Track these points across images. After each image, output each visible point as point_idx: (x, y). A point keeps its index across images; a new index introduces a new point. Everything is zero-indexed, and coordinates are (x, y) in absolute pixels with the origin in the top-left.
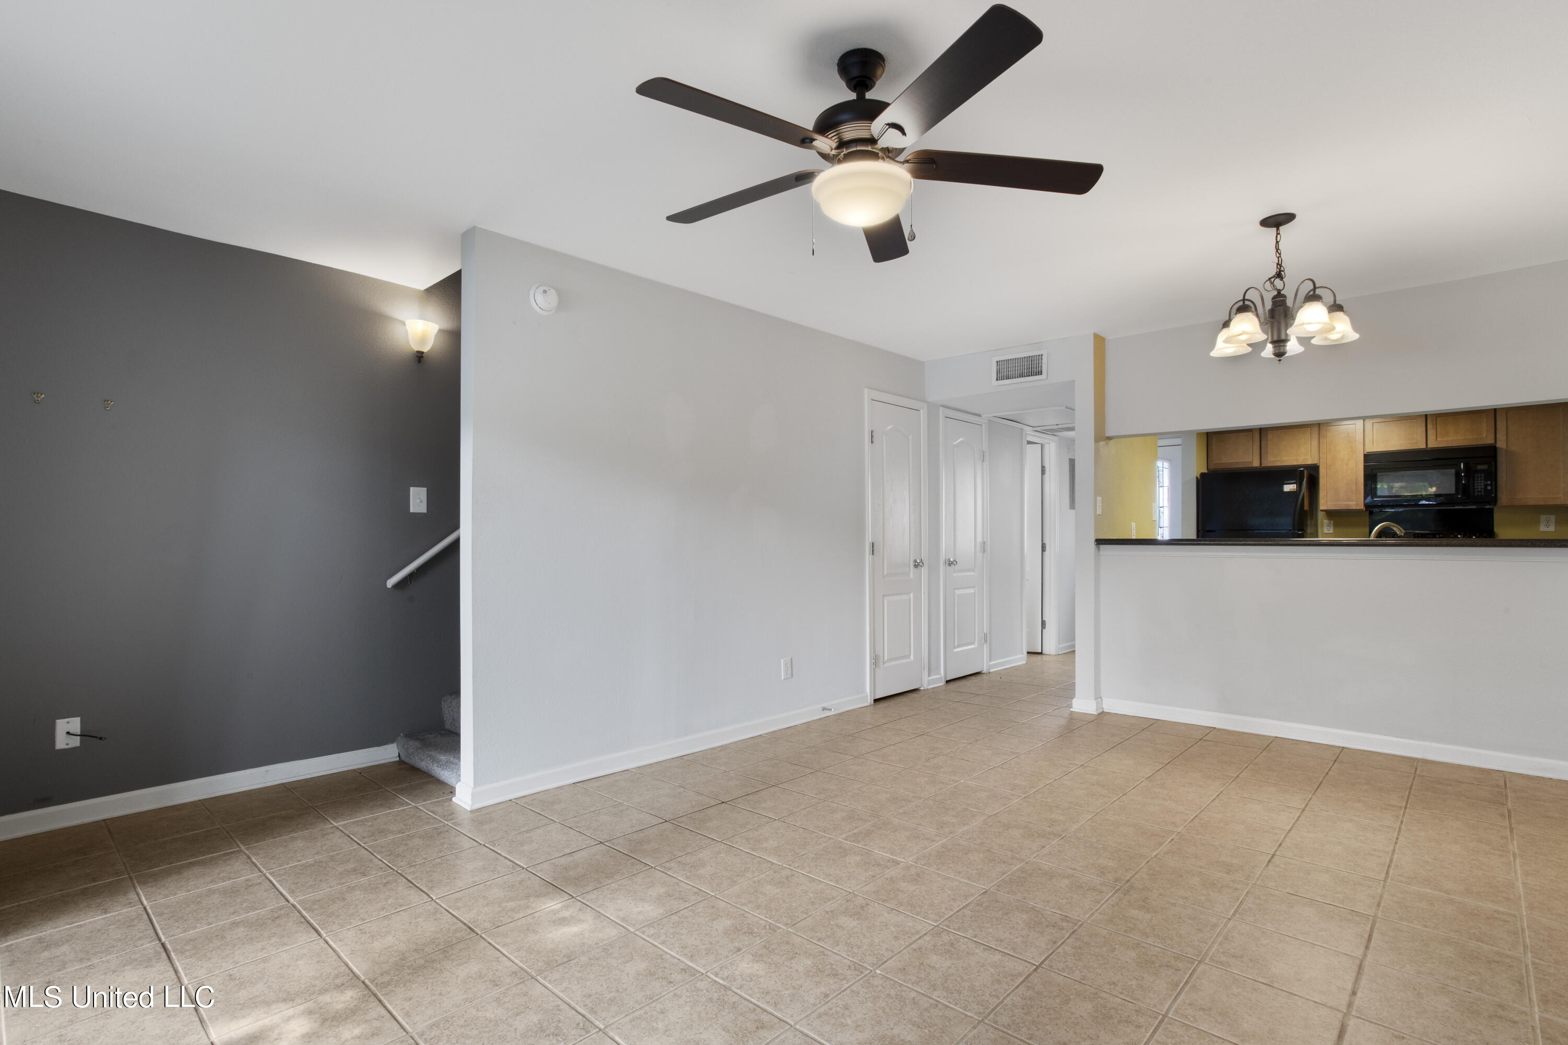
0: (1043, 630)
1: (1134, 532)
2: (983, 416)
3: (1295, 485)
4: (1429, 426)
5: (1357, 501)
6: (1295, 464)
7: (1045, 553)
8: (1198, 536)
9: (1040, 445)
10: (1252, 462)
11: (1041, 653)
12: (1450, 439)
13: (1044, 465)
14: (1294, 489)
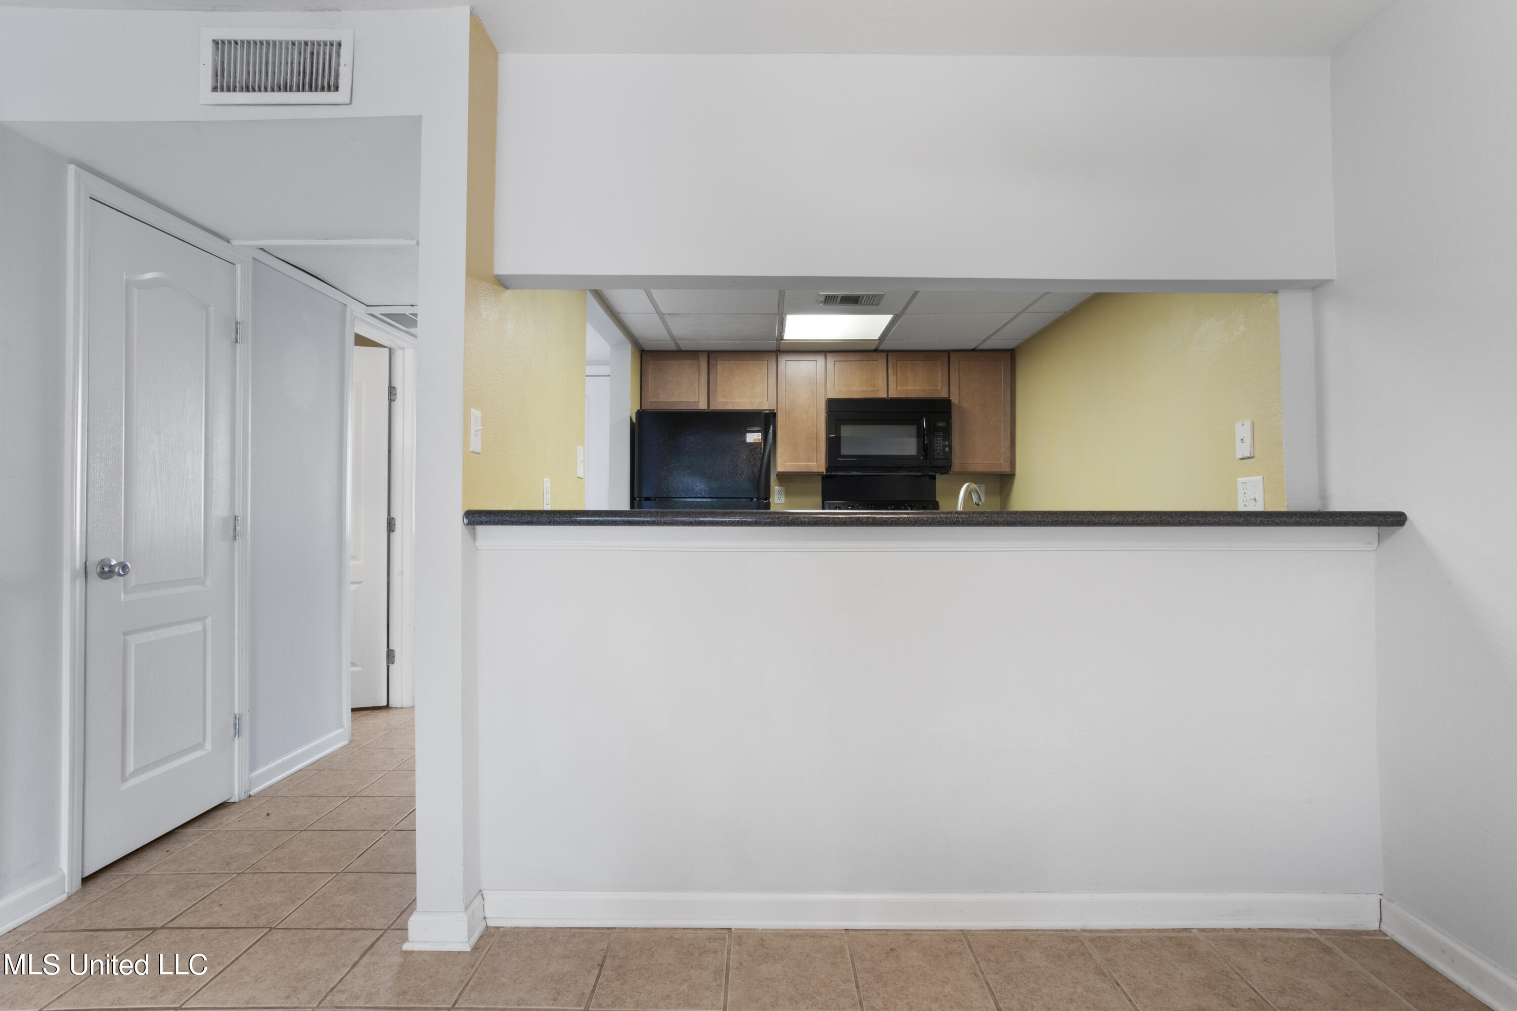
0: (391, 666)
1: (547, 497)
2: (236, 242)
3: (760, 434)
4: (890, 371)
5: (817, 463)
6: (749, 408)
7: (393, 535)
8: (632, 506)
9: (387, 350)
10: (697, 403)
11: (387, 707)
12: (909, 388)
13: (393, 385)
14: (759, 440)
